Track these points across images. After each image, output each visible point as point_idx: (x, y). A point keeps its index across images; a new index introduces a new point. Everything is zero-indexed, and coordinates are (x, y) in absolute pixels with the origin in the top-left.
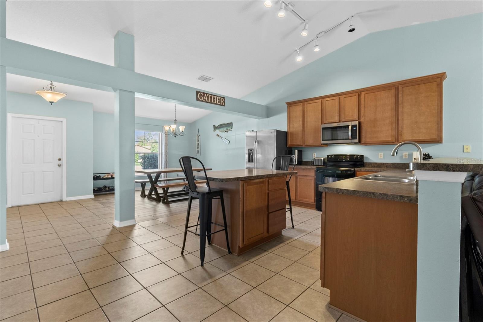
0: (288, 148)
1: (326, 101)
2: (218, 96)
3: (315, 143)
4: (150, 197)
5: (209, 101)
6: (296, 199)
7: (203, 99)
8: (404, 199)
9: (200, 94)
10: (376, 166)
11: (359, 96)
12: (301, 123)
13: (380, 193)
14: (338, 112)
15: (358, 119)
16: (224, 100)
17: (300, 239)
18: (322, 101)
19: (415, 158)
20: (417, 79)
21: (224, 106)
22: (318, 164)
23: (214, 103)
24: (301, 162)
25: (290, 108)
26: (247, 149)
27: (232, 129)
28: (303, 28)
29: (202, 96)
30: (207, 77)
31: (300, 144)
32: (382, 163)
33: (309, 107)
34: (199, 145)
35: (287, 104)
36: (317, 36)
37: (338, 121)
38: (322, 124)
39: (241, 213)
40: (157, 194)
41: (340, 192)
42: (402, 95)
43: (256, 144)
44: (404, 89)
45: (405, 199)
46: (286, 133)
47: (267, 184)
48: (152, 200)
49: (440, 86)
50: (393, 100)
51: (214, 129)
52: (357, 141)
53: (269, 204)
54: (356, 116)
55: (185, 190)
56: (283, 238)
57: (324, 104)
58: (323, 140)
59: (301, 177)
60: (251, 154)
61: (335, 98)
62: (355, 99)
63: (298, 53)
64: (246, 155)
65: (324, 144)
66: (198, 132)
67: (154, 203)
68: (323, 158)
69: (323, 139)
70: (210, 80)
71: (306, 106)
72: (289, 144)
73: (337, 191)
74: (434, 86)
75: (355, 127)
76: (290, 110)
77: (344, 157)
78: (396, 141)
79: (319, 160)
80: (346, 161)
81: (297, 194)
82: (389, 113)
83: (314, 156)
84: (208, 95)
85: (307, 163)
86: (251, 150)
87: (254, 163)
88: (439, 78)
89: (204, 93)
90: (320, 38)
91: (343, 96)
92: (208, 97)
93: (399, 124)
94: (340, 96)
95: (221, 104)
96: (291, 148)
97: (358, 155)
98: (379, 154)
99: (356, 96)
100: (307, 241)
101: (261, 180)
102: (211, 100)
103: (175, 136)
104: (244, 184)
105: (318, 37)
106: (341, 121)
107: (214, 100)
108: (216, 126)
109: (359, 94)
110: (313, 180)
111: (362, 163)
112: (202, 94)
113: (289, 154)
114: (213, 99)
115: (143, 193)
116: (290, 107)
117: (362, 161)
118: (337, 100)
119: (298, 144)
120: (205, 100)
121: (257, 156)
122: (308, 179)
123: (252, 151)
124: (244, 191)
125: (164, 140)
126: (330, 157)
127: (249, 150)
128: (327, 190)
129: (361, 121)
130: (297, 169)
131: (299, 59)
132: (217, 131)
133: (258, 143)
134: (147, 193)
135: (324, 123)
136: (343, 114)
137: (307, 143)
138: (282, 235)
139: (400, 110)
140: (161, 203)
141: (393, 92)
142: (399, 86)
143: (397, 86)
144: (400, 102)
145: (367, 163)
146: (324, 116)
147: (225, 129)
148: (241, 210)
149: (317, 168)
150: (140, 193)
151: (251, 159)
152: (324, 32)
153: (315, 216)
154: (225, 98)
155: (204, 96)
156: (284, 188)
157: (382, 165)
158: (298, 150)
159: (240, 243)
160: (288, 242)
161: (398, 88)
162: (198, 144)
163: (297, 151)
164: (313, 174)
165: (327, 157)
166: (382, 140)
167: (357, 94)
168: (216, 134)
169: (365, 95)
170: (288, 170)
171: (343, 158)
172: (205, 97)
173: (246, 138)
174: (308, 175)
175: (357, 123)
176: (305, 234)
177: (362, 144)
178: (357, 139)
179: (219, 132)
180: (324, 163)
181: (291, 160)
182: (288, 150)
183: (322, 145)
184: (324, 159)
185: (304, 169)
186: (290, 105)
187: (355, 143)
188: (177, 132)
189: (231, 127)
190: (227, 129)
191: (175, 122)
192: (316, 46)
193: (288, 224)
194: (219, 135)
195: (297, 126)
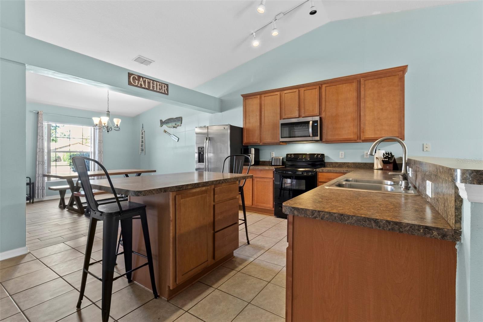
0: (243, 146)
1: (285, 94)
2: (158, 82)
3: (273, 141)
4: (70, 208)
5: (147, 87)
6: (252, 204)
7: (138, 84)
8: (431, 232)
9: (133, 77)
10: (337, 166)
11: (320, 88)
12: (258, 117)
13: (387, 221)
14: (298, 107)
15: (318, 115)
16: (168, 87)
17: (257, 261)
18: (281, 94)
19: (377, 157)
20: (379, 72)
21: (167, 94)
22: (276, 164)
23: (153, 90)
24: (258, 163)
25: (245, 101)
26: (197, 147)
27: (181, 124)
28: (260, 3)
29: (137, 80)
30: (146, 59)
31: (257, 142)
32: (343, 163)
33: (267, 100)
34: (143, 143)
35: (242, 96)
36: (276, 18)
37: (298, 117)
38: (280, 119)
39: (171, 240)
40: (80, 204)
41: (318, 216)
42: (364, 89)
43: (207, 141)
44: (367, 82)
45: (433, 233)
46: (241, 129)
47: (212, 193)
48: (73, 212)
49: (402, 80)
50: (355, 94)
51: (161, 124)
52: (318, 138)
53: (216, 219)
54: (317, 111)
55: (123, 196)
56: (236, 261)
57: (283, 96)
58: (282, 138)
59: (258, 179)
60: (202, 153)
61: (294, 90)
62: (316, 92)
63: (255, 36)
64: (196, 154)
65: (283, 142)
66: (143, 127)
67: (75, 216)
68: (281, 158)
69: (282, 136)
70: (151, 63)
71: (263, 98)
72: (245, 141)
73: (314, 215)
74: (396, 80)
75: (316, 123)
76: (246, 103)
77: (304, 156)
78: (359, 139)
79: (277, 159)
80: (306, 161)
81: (253, 199)
82: (351, 109)
83: (272, 155)
84: (144, 79)
85: (264, 163)
86: (201, 149)
87: (204, 164)
88: (401, 71)
89: (139, 77)
90: (278, 20)
91: (303, 88)
92: (145, 82)
93: (361, 120)
94: (300, 89)
95: (163, 92)
96: (247, 146)
97: (318, 155)
98: (340, 153)
99: (316, 89)
100: (265, 263)
101: (204, 188)
102: (149, 86)
103: (108, 131)
104: (177, 196)
105: (276, 20)
106: (301, 116)
107: (153, 87)
108: (163, 121)
109: (319, 87)
110: (271, 182)
111: (323, 163)
112: (137, 77)
113: (244, 153)
114: (151, 85)
115: (62, 203)
116: (246, 99)
117: (323, 161)
118: (296, 92)
119: (255, 142)
120: (141, 85)
121: (209, 155)
122: (266, 181)
123: (203, 149)
124: (177, 206)
125: (98, 136)
126: (289, 156)
127: (199, 148)
128: (296, 213)
129: (322, 117)
130: (253, 170)
131: (256, 43)
132: (165, 127)
133: (209, 140)
134: (67, 202)
135: (283, 118)
136: (303, 108)
137: (265, 141)
138: (234, 257)
139: (362, 105)
140: (84, 216)
141: (355, 85)
142: (361, 79)
143: (358, 79)
144: (362, 96)
145: (328, 162)
146: (283, 111)
147: (173, 124)
148: (171, 235)
149: (275, 168)
150: (58, 203)
151: (201, 159)
152: (283, 14)
153: (273, 225)
154: (168, 85)
155: (139, 80)
156: (236, 196)
157: (343, 164)
158: (255, 149)
159: (170, 283)
160: (241, 267)
161: (360, 81)
162: (143, 141)
163: (253, 149)
164: (271, 175)
165: (286, 156)
166: (344, 137)
167: (318, 87)
168: (163, 130)
169: (326, 88)
170: (242, 173)
171: (303, 158)
172: (141, 82)
173: (195, 134)
174: (266, 177)
175: (317, 118)
176: (262, 252)
177: (323, 141)
178: (318, 136)
179: (167, 128)
180: (283, 163)
181: (247, 161)
182: (244, 149)
183: (281, 143)
184: (283, 159)
185: (261, 170)
186: (246, 97)
187: (317, 141)
188: (110, 125)
189: (181, 121)
190: (176, 124)
191: (108, 114)
192: (274, 29)
193: (242, 239)
194: (166, 132)
195: (254, 122)
